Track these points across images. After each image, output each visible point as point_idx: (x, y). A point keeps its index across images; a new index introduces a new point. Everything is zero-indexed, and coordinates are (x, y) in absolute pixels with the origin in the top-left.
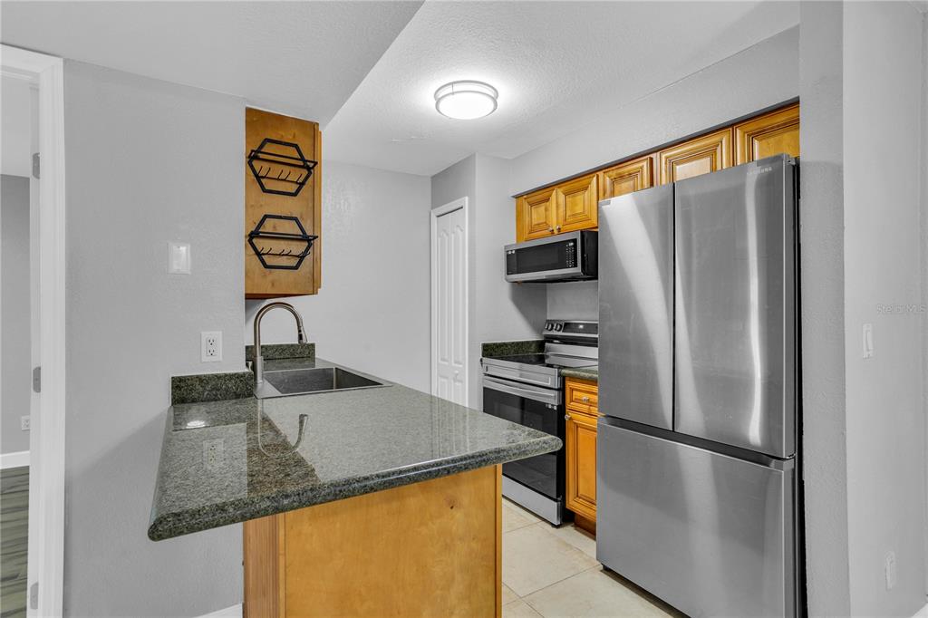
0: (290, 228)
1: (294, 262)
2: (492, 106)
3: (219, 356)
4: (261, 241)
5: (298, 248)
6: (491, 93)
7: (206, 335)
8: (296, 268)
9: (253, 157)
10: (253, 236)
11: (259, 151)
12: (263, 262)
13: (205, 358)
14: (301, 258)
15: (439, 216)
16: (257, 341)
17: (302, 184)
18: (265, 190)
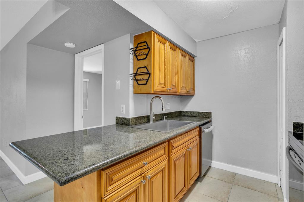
0: (144, 70)
1: (145, 82)
3: (124, 112)
4: (137, 76)
5: (146, 77)
7: (122, 106)
8: (146, 84)
9: (135, 51)
10: (135, 75)
11: (136, 49)
12: (137, 83)
14: (147, 80)
15: (280, 45)
16: (151, 109)
17: (147, 55)
18: (138, 60)
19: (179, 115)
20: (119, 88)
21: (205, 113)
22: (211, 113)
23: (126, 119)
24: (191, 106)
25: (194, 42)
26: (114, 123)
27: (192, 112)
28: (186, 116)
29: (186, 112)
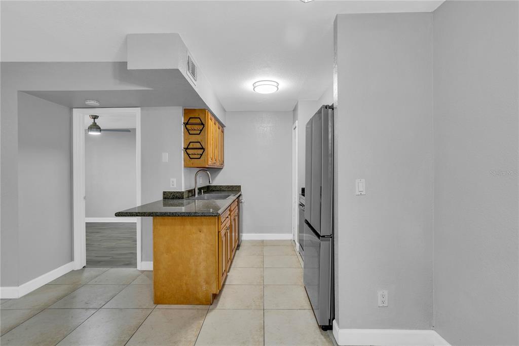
0: (198, 145)
1: (199, 156)
2: (276, 88)
3: (175, 186)
4: (189, 150)
5: (200, 152)
6: (276, 84)
7: (172, 179)
8: (200, 158)
9: (186, 124)
10: (186, 149)
11: (187, 123)
12: (189, 157)
13: (171, 186)
14: (201, 155)
15: (294, 129)
16: (196, 183)
17: (201, 131)
18: (190, 134)
19: (208, 189)
20: (167, 161)
21: (234, 186)
22: (240, 186)
23: (178, 192)
24: (219, 180)
25: (225, 111)
26: (161, 198)
27: (221, 186)
28: (214, 191)
29: (214, 186)
